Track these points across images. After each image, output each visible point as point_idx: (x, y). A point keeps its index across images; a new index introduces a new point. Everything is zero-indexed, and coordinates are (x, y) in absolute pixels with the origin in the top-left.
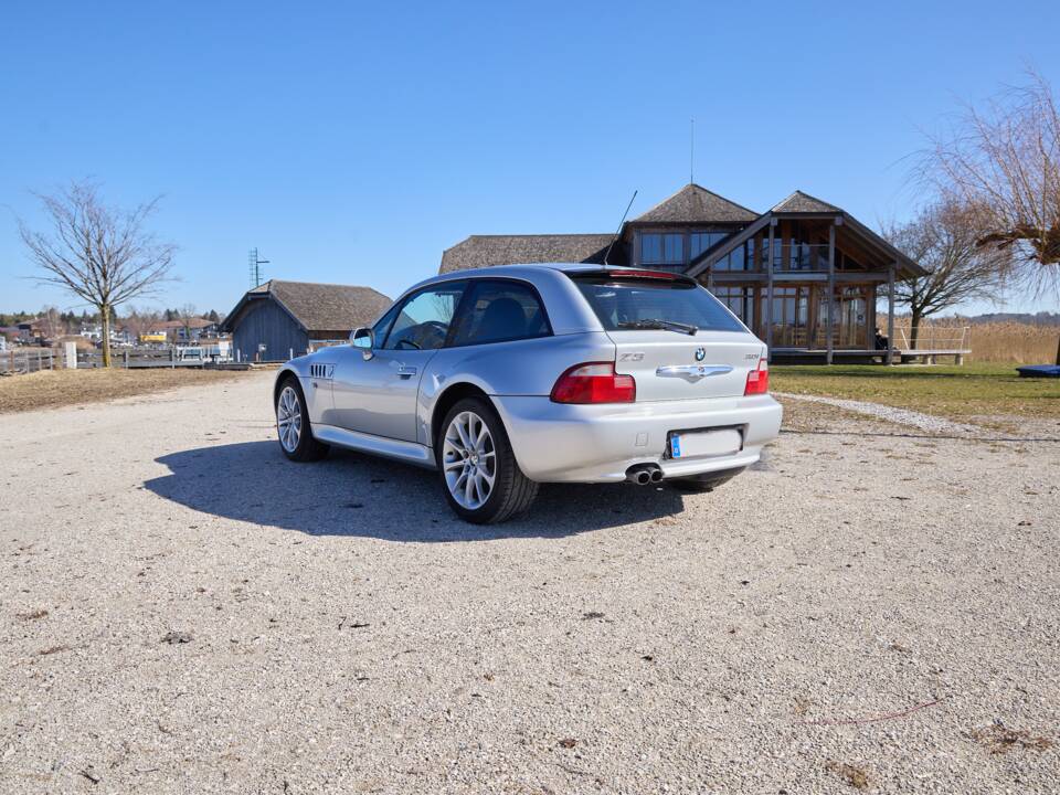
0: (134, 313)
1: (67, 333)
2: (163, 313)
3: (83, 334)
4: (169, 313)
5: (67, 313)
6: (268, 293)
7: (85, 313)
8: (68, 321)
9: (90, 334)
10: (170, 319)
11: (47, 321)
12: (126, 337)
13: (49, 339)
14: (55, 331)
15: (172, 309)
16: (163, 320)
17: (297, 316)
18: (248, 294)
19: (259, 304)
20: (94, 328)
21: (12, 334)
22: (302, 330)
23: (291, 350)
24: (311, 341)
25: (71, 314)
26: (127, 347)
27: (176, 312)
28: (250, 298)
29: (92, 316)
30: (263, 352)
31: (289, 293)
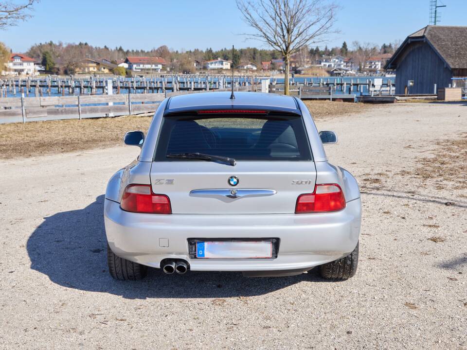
0: (360, 48)
1: (312, 63)
2: (380, 48)
3: (323, 64)
4: (384, 47)
5: (315, 49)
6: (423, 37)
7: (326, 49)
8: (314, 54)
9: (327, 64)
10: (385, 52)
11: (300, 54)
12: (351, 66)
13: (300, 69)
14: (304, 61)
15: (387, 44)
16: (379, 53)
17: (444, 56)
18: (408, 38)
19: (417, 46)
20: (330, 59)
21: (278, 64)
22: (447, 68)
23: (435, 85)
24: (454, 78)
25: (317, 50)
26: (351, 75)
27: (390, 46)
28: (409, 41)
29: (331, 50)
30: (411, 87)
31: (442, 37)
